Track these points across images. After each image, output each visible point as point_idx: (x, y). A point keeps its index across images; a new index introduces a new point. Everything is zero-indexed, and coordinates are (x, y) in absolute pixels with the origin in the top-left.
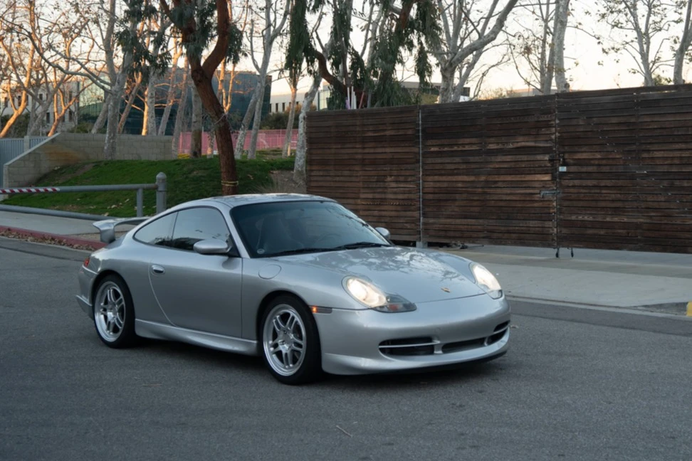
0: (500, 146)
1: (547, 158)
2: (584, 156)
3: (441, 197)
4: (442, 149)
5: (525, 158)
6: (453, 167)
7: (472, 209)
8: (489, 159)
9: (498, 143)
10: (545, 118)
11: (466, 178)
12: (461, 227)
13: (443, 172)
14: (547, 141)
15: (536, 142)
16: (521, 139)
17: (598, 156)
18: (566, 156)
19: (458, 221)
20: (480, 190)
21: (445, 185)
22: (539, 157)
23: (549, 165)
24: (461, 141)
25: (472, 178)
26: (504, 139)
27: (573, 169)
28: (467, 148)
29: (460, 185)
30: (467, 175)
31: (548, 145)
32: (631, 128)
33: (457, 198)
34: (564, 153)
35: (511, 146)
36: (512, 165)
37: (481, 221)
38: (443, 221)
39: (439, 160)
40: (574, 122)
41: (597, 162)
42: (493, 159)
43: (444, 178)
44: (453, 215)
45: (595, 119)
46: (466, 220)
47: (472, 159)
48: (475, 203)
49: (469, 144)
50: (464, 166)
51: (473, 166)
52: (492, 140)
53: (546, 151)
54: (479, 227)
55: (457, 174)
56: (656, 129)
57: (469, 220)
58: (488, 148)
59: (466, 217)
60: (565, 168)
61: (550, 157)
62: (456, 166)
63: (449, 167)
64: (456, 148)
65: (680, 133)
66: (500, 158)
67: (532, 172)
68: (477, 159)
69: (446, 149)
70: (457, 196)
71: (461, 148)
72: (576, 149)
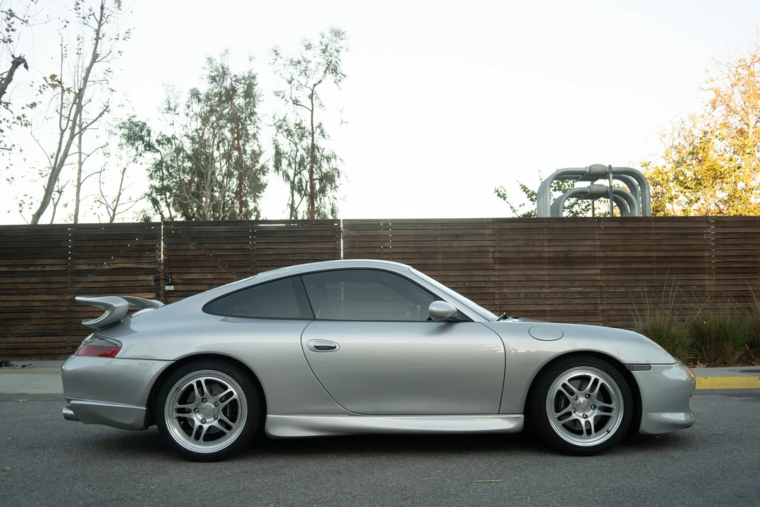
0: (92, 267)
1: (151, 278)
2: (195, 276)
3: (10, 316)
4: (13, 269)
5: (124, 278)
6: (28, 286)
7: (52, 327)
8: (78, 279)
9: (90, 265)
10: (150, 242)
11: (45, 297)
12: (38, 344)
13: (14, 292)
14: (150, 263)
15: (137, 263)
16: (119, 260)
17: (210, 276)
18: (174, 276)
19: (34, 339)
20: (65, 308)
21: (17, 304)
22: (141, 278)
23: (152, 283)
24: (41, 262)
25: (53, 298)
26: (97, 261)
27: (181, 288)
28: (48, 268)
29: (38, 304)
30: (46, 294)
31: (153, 267)
32: (246, 253)
33: (33, 317)
34: (169, 274)
35: (107, 267)
36: (107, 284)
37: (65, 338)
38: (13, 339)
39: (10, 280)
40: (184, 247)
41: (208, 282)
42: (83, 279)
43: (15, 298)
44: (26, 333)
45: (207, 245)
46: (44, 338)
47: (54, 279)
48: (56, 321)
49: (49, 264)
50: (44, 286)
51: (55, 286)
52: (81, 261)
53: (149, 272)
54: (62, 344)
55: (34, 294)
56: (272, 254)
57: (48, 338)
58: (77, 268)
59: (44, 335)
60: (173, 287)
61: (155, 277)
62: (33, 286)
63: (22, 286)
64: (32, 268)
65: (295, 259)
66: (90, 278)
67: (132, 291)
68: (61, 279)
69: (19, 269)
70: (33, 315)
71: (39, 269)
72: (185, 270)
